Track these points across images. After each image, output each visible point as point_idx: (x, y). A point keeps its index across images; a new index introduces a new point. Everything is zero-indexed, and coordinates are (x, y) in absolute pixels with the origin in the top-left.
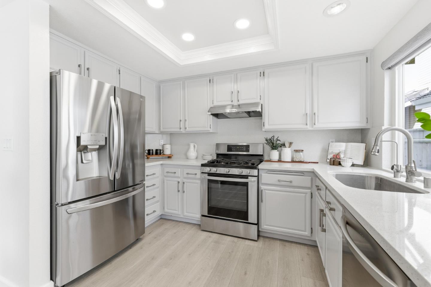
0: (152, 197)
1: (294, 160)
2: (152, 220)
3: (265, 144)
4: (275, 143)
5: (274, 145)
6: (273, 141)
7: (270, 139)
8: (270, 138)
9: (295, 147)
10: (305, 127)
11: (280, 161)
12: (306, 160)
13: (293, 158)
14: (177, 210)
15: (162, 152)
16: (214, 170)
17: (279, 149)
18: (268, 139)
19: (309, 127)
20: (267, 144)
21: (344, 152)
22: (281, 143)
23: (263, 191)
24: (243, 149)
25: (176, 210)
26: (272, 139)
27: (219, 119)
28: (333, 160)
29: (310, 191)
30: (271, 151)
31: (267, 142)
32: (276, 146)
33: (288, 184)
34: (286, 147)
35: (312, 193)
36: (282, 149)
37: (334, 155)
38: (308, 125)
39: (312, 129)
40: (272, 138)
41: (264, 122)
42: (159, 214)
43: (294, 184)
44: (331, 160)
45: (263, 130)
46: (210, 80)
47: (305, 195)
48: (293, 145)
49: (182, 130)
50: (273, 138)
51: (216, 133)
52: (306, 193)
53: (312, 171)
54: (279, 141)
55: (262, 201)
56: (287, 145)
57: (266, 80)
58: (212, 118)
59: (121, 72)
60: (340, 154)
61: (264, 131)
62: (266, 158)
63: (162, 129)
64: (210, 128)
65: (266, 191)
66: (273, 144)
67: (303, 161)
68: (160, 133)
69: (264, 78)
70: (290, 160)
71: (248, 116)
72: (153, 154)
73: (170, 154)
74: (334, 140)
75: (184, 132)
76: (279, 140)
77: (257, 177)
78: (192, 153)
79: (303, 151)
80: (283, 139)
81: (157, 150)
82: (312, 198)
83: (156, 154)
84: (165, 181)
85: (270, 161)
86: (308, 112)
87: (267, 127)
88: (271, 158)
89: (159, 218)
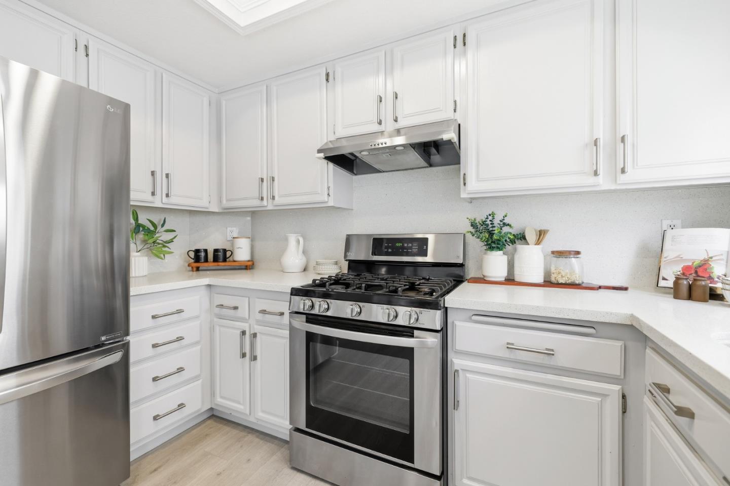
0: (175, 370)
1: (553, 280)
2: (180, 426)
3: (469, 236)
4: (496, 232)
5: (495, 237)
6: (493, 227)
7: (484, 223)
8: (484, 220)
9: (553, 242)
10: (592, 180)
11: (510, 280)
12: (587, 280)
13: (547, 274)
14: (242, 402)
15: (228, 255)
16: (320, 306)
17: (509, 248)
18: (477, 221)
19: (603, 182)
20: (473, 235)
21: (724, 257)
22: (514, 231)
23: (461, 373)
24: (411, 248)
25: (239, 403)
26: (489, 222)
27: (356, 175)
28: (685, 282)
29: (617, 388)
30: (485, 254)
31: (473, 231)
32: (499, 240)
33: (539, 359)
34: (528, 244)
35: (624, 397)
36: (515, 250)
37: (686, 269)
38: (601, 176)
39: (613, 187)
40: (487, 218)
41: (465, 174)
42: (199, 410)
43: (561, 360)
44: (680, 282)
45: (463, 195)
46: (328, 75)
47: (600, 399)
48: (547, 238)
49: (265, 202)
50: (490, 218)
51: (350, 209)
52: (604, 396)
53: (629, 323)
54: (508, 227)
55: (456, 406)
56: (531, 236)
57: (470, 55)
58: (334, 169)
59: (90, 53)
60: (713, 264)
61: (464, 199)
62: (471, 272)
63: (224, 202)
64: (328, 195)
65: (468, 375)
66: (491, 234)
67: (580, 282)
68: (221, 211)
69: (465, 53)
70: (540, 279)
71: (426, 164)
72: (206, 260)
73: (249, 261)
74: (678, 222)
75: (270, 207)
76: (508, 225)
77: (439, 335)
78: (293, 258)
79: (578, 253)
80: (518, 220)
81: (216, 251)
82: (624, 412)
83: (216, 259)
84: (217, 328)
85: (481, 280)
86: (602, 133)
87: (474, 185)
88: (484, 274)
89: (205, 416)
